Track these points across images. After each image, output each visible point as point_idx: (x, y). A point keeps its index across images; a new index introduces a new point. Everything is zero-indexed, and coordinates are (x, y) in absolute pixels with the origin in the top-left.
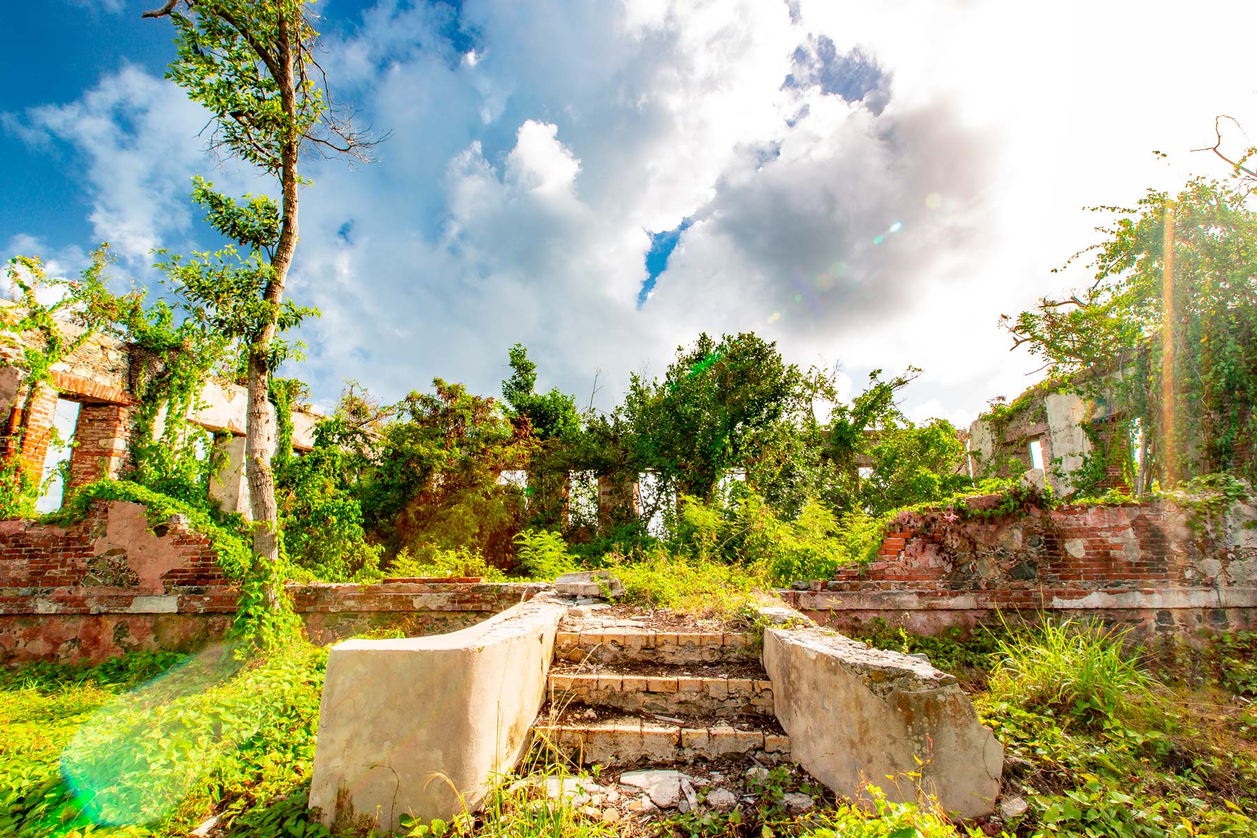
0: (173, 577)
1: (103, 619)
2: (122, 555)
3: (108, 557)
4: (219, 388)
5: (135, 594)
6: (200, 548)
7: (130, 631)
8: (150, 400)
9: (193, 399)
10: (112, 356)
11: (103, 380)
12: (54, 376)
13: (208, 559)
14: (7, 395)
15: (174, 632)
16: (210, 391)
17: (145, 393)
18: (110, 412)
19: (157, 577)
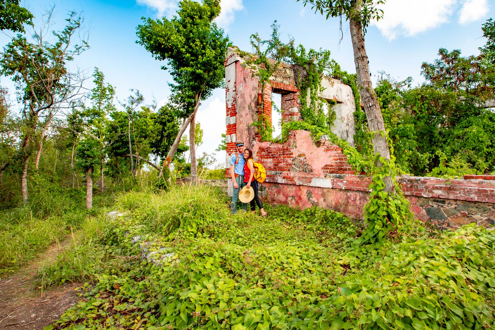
0: (327, 169)
1: (301, 188)
2: (304, 157)
3: (299, 158)
4: (327, 81)
5: (312, 176)
6: (338, 153)
7: (313, 196)
8: (303, 89)
9: (318, 86)
10: (288, 71)
11: (286, 82)
12: (270, 81)
13: (342, 159)
14: (256, 89)
15: (332, 198)
16: (324, 82)
17: (301, 85)
18: (291, 96)
19: (320, 168)
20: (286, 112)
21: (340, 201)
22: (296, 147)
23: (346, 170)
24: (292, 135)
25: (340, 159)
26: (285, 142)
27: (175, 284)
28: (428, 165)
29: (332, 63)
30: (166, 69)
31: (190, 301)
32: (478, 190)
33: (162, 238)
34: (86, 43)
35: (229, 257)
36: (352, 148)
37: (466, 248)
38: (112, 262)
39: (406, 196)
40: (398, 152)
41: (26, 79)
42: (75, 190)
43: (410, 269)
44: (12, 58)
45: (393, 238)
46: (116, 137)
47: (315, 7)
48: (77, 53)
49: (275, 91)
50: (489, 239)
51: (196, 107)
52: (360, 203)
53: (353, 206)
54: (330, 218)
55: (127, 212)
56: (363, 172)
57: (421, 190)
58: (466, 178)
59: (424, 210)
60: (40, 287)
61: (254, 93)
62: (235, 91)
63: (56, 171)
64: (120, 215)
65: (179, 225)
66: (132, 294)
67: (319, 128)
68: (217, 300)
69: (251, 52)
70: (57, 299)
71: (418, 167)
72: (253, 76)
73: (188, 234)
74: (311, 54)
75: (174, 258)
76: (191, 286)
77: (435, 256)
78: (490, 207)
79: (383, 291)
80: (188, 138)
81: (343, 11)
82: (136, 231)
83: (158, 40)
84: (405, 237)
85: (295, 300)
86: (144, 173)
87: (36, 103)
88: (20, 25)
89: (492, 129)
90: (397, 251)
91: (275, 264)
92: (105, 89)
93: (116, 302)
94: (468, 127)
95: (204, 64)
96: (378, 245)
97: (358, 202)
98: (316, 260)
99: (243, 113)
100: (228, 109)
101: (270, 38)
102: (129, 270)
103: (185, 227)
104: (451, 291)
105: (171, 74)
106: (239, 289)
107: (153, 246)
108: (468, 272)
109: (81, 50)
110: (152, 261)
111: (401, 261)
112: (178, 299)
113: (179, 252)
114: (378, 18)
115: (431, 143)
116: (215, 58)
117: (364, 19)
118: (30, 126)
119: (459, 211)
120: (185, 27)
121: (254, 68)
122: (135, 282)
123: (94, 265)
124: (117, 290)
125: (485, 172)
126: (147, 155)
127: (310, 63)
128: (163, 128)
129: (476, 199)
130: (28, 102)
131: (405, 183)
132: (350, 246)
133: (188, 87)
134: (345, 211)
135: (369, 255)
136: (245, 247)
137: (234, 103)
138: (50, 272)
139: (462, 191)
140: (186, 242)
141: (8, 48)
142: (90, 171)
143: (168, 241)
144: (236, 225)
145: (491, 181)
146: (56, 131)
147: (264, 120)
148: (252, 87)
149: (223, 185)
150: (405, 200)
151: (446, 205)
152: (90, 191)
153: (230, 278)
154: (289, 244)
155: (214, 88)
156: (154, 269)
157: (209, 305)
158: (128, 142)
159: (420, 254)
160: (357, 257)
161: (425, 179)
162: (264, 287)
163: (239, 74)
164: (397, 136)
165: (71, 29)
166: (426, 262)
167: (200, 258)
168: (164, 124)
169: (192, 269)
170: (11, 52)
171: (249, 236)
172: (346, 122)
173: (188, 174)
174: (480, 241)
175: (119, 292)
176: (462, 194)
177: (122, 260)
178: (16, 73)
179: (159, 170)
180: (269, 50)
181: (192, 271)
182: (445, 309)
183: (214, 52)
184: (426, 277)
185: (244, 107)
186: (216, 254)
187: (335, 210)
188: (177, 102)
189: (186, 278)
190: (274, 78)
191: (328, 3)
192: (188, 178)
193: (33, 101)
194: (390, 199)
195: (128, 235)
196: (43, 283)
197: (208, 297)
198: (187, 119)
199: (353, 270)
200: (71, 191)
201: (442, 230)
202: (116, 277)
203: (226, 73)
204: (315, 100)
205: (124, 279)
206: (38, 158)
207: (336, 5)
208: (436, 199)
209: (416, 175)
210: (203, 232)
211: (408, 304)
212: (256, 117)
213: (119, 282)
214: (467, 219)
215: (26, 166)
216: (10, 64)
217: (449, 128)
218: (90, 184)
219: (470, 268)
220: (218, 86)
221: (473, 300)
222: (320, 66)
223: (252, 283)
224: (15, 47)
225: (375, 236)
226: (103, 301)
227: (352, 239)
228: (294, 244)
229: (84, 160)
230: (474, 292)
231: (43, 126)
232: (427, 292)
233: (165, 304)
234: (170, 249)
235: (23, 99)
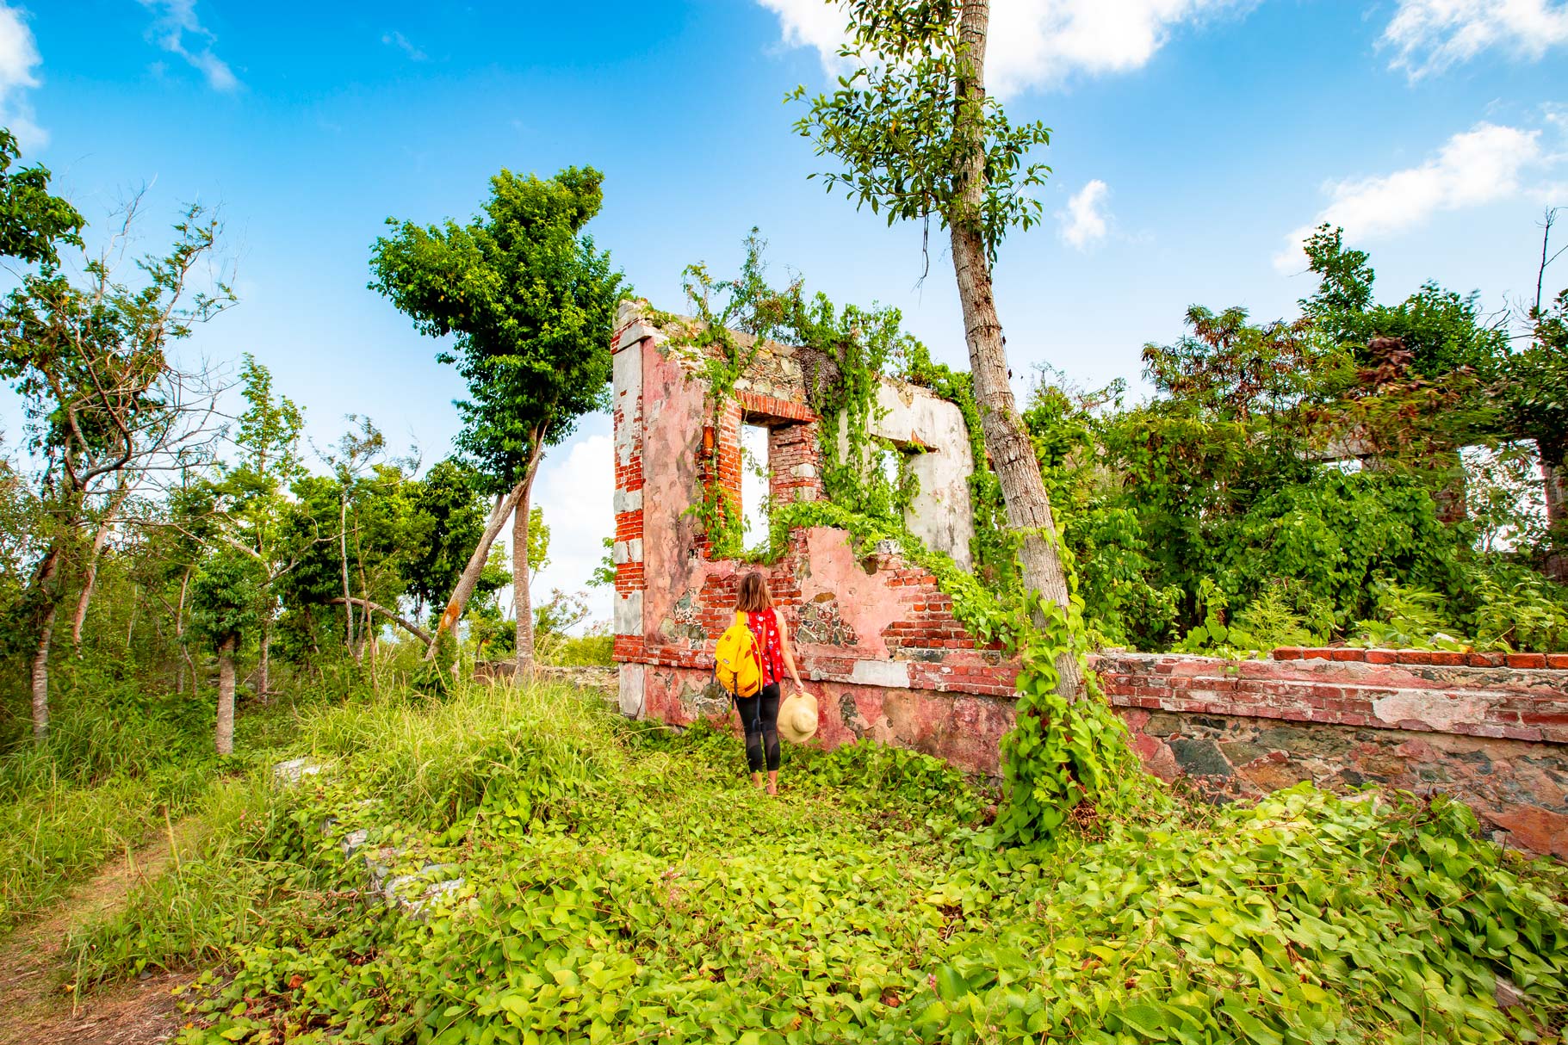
0: (896, 634)
1: (825, 687)
2: (831, 602)
3: (817, 605)
4: (895, 390)
5: (855, 656)
6: (924, 591)
7: (858, 709)
8: (829, 413)
9: (870, 406)
10: (785, 364)
11: (781, 395)
12: (737, 393)
13: (938, 608)
14: (697, 413)
15: (910, 716)
16: (886, 395)
17: (822, 404)
18: (796, 433)
19: (877, 633)
20: (783, 478)
21: (934, 723)
22: (809, 574)
23: (948, 636)
24: (796, 541)
25: (931, 607)
26: (780, 560)
27: (463, 970)
28: (1177, 619)
29: (906, 343)
30: (450, 360)
31: (506, 1022)
32: (1316, 689)
33: (430, 836)
34: (228, 290)
35: (621, 889)
36: (963, 575)
37: (1285, 856)
38: (283, 908)
39: (1116, 709)
40: (1092, 589)
41: (55, 390)
42: (186, 700)
43: (1131, 916)
44: (19, 330)
45: (1085, 827)
46: (307, 546)
47: (857, 195)
48: (202, 317)
49: (753, 418)
50: (1349, 828)
51: (531, 465)
52: (990, 730)
53: (969, 737)
54: (907, 774)
55: (334, 764)
56: (996, 643)
57: (1158, 692)
58: (1279, 655)
59: (1168, 748)
60: (70, 987)
61: (692, 427)
62: (641, 419)
63: (132, 646)
64: (312, 770)
65: (480, 797)
66: (340, 1001)
67: (872, 521)
68: (582, 1018)
69: (686, 314)
70: (120, 1022)
71: (1148, 626)
72: (689, 378)
73: (504, 825)
74: (849, 319)
75: (463, 893)
76: (511, 977)
77: (1199, 878)
78: (1349, 737)
79: (1056, 983)
80: (509, 550)
81: (933, 204)
82: (357, 818)
83: (428, 283)
84: (1117, 828)
85: (807, 1012)
86: (383, 649)
87: (83, 456)
88: (45, 245)
89: (1346, 520)
90: (1093, 866)
91: (753, 909)
92: (274, 415)
93: (291, 1027)
94: (1280, 515)
95: (555, 348)
96: (1041, 850)
97: (983, 727)
98: (867, 896)
99: (663, 481)
100: (620, 470)
101: (738, 276)
102: (332, 932)
103: (496, 804)
104: (1246, 981)
105: (463, 374)
106: (647, 984)
107: (404, 859)
108: (1294, 924)
109: (212, 309)
110: (399, 904)
111: (1107, 895)
112: (472, 1015)
113: (477, 876)
114: (1027, 222)
115: (1180, 562)
116: (586, 330)
117: (991, 226)
118: (62, 520)
119: (1263, 747)
120: (505, 245)
121: (693, 358)
122: (349, 968)
123: (231, 917)
124: (296, 993)
125: (1332, 640)
126: (393, 599)
127: (846, 344)
128: (440, 524)
129: (1310, 714)
130: (58, 452)
131: (1112, 671)
132: (962, 853)
133: (510, 408)
134: (948, 752)
135: (1017, 877)
136: (664, 861)
137: (637, 453)
138: (103, 941)
139: (1270, 691)
140: (501, 848)
141: (11, 304)
142: (229, 646)
143: (447, 844)
144: (642, 796)
145: (1349, 663)
146: (135, 534)
147: (719, 499)
148: (685, 411)
149: (607, 680)
150: (1114, 719)
151: (1228, 731)
152: (227, 704)
153: (622, 951)
154: (790, 848)
155: (582, 412)
156: (405, 928)
157: (561, 1033)
158: (341, 562)
159: (1159, 876)
160: (983, 884)
161: (1166, 661)
162: (719, 976)
163: (650, 377)
164: (1090, 542)
165: (186, 251)
166: (1176, 897)
167: (536, 893)
168: (442, 512)
169: (514, 925)
170: (18, 315)
171: (678, 829)
172: (946, 502)
173: (508, 650)
174: (1326, 835)
175: (301, 996)
176: (1270, 702)
177: (315, 904)
178: (30, 371)
179: (426, 640)
180: (734, 308)
181: (514, 931)
182: (1233, 1035)
183: (583, 314)
184: (1177, 941)
185: (665, 465)
186: (583, 882)
187: (919, 751)
188: (479, 452)
189: (496, 951)
190: (747, 384)
191: (891, 183)
192: (508, 661)
193: (75, 450)
194: (1075, 715)
195: (332, 830)
196: (81, 973)
197: (559, 1010)
198: (506, 498)
199: (972, 923)
200: (172, 703)
201: (1218, 804)
202: (293, 951)
203: (615, 369)
204: (860, 444)
205: (317, 959)
206: (83, 611)
207: (913, 189)
208: (1202, 717)
209: (1142, 648)
210: (548, 818)
211: (1128, 1022)
212: (698, 490)
213: (302, 968)
214: (1286, 771)
215: (48, 631)
216: (14, 347)
217: (1228, 518)
218: (229, 682)
219: (1299, 913)
220: (591, 407)
221: (1310, 1004)
222: (873, 350)
223: (685, 966)
224: (31, 301)
225: (1033, 824)
226: (255, 1025)
227: (966, 831)
228: (804, 847)
229: (213, 615)
230: (1311, 982)
231: (100, 519)
232: (1181, 986)
233: (435, 1030)
234: (452, 869)
235: (45, 444)
